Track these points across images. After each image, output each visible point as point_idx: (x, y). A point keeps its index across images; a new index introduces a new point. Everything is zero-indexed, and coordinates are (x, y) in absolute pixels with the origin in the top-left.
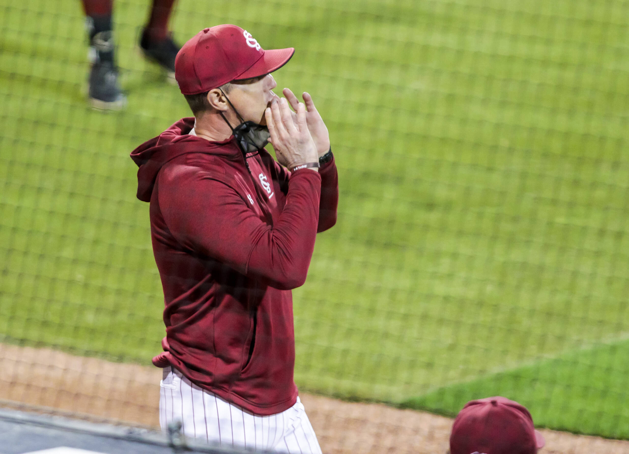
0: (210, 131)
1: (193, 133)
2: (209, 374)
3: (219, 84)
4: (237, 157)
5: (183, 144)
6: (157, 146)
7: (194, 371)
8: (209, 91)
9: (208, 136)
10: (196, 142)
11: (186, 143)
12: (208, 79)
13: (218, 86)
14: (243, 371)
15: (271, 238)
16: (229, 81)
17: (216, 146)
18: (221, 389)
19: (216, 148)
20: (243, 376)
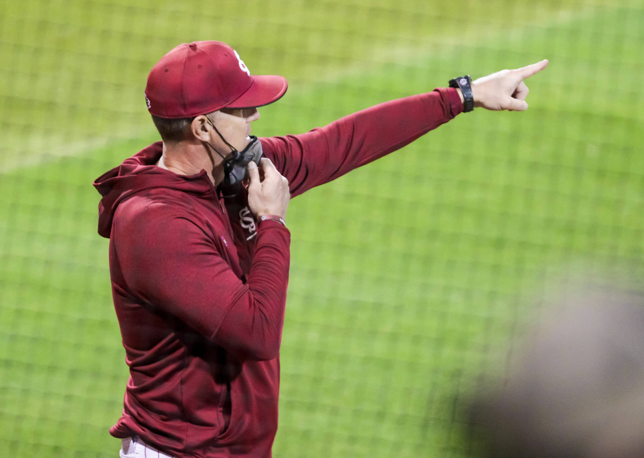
0: (183, 162)
1: (161, 164)
2: (179, 440)
3: (208, 110)
4: (208, 194)
5: (146, 175)
6: (119, 177)
7: (161, 436)
8: (194, 118)
9: (178, 169)
10: (161, 175)
11: (150, 175)
12: (195, 104)
13: (205, 113)
14: (220, 436)
15: (253, 302)
16: (219, 108)
17: (184, 181)
18: (192, 455)
19: (183, 183)
20: (221, 442)
